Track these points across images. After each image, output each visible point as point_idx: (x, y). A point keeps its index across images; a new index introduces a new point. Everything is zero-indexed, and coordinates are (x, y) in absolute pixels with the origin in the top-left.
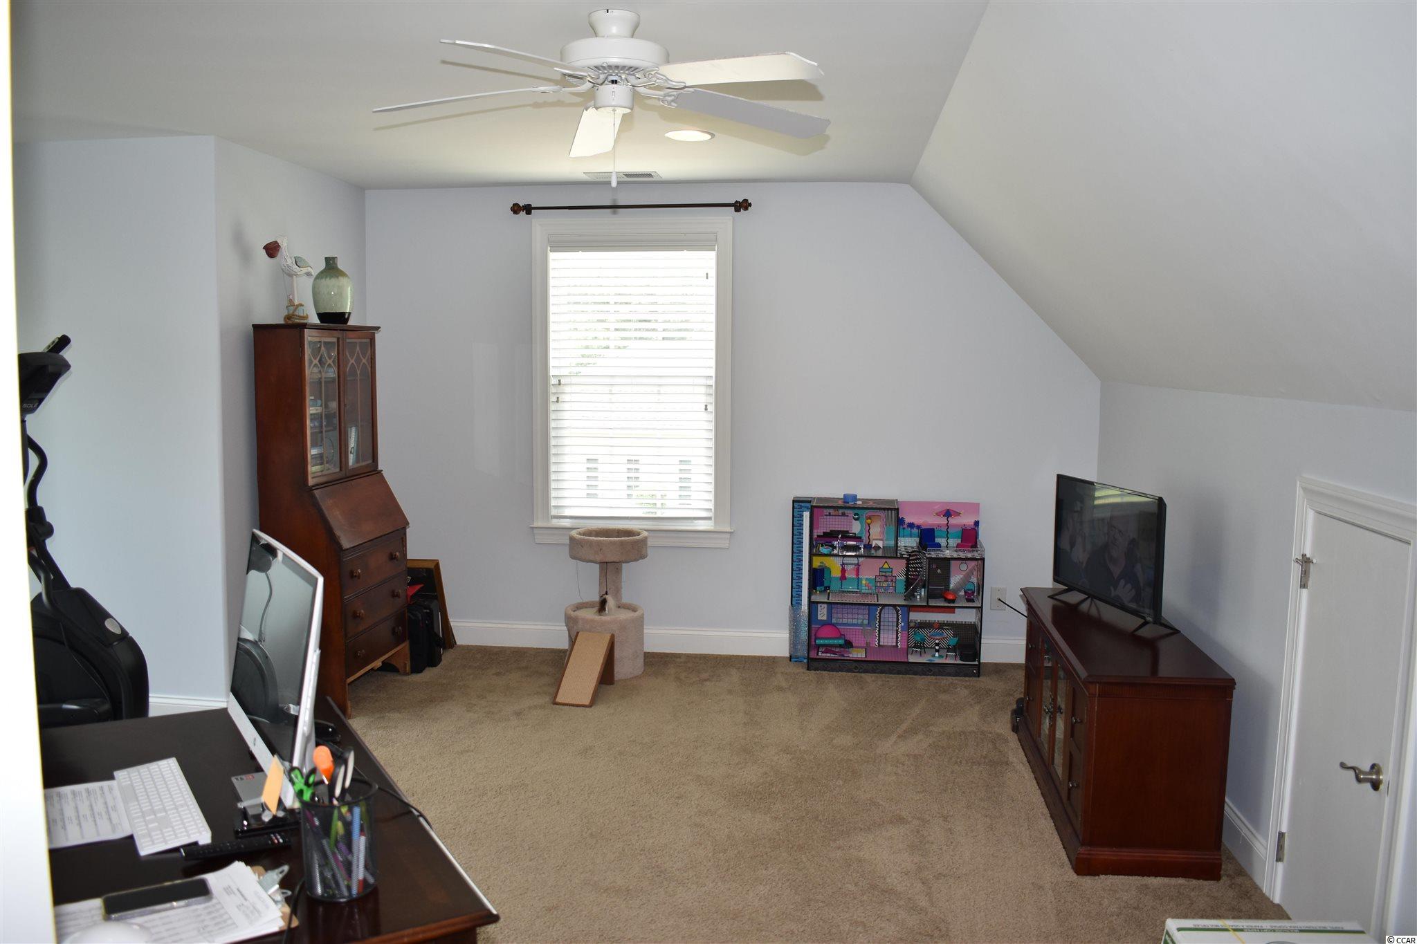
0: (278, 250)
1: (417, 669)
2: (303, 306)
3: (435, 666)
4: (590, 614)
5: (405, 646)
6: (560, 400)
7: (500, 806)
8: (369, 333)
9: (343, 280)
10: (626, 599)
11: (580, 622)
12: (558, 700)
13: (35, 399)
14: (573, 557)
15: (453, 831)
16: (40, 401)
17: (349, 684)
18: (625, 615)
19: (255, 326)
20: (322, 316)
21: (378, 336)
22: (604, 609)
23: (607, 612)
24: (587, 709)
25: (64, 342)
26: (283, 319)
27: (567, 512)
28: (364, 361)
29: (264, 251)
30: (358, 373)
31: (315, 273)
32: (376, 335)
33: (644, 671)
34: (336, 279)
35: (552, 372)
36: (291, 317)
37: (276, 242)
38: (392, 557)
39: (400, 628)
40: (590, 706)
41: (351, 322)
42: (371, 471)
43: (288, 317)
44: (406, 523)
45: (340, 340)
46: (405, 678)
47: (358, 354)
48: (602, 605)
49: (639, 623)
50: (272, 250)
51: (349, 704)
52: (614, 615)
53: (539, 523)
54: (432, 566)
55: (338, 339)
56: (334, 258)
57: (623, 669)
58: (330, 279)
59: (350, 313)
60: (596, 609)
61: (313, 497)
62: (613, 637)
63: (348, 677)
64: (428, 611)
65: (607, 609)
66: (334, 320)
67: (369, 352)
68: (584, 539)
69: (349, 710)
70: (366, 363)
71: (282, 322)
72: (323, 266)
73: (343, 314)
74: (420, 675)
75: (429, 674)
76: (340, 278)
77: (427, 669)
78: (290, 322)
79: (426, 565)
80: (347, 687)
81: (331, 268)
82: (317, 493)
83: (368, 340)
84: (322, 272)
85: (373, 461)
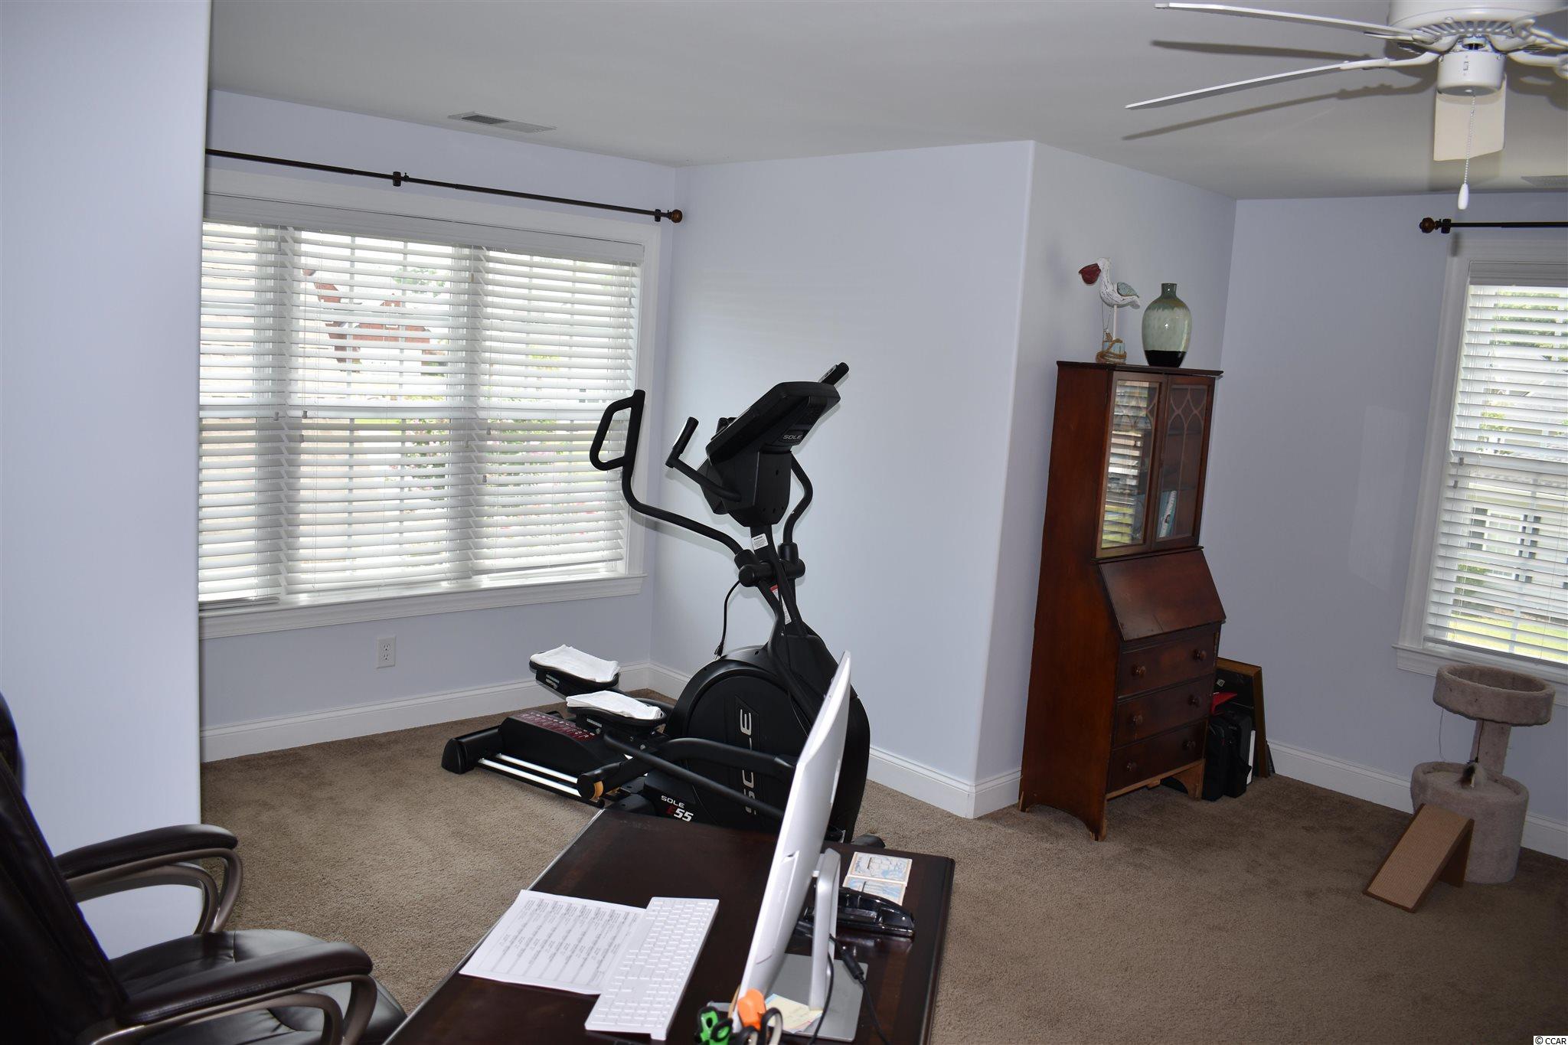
0: (1098, 275)
1: (1210, 795)
2: (1121, 342)
3: (1235, 798)
4: (1446, 783)
5: (1199, 766)
6: (1459, 485)
7: (1226, 1024)
8: (1207, 380)
9: (1178, 313)
10: (1508, 772)
11: (1429, 792)
12: (1371, 890)
13: (798, 430)
14: (1437, 702)
15: (1150, 1038)
16: (805, 433)
17: (1108, 800)
18: (1496, 796)
19: (1060, 363)
20: (1151, 355)
21: (1220, 385)
22: (1470, 781)
23: (1472, 785)
24: (1407, 915)
25: (841, 371)
26: (1094, 358)
27: (1450, 637)
28: (1195, 412)
29: (1080, 276)
30: (1186, 426)
31: (1145, 301)
32: (1216, 381)
33: (1515, 877)
34: (1171, 310)
35: (1454, 447)
36: (1105, 355)
37: (1096, 265)
38: (1195, 656)
39: (1194, 743)
40: (1413, 911)
41: (1185, 365)
42: (1187, 545)
43: (1101, 355)
44: (1221, 617)
45: (1163, 385)
46: (1191, 804)
47: (1188, 401)
48: (1468, 773)
49: (1519, 812)
50: (1090, 274)
51: (1105, 823)
52: (1483, 794)
53: (1406, 644)
54: (1251, 673)
55: (1161, 384)
56: (1173, 286)
57: (1481, 869)
58: (1163, 310)
59: (1184, 353)
60: (1459, 776)
61: (1099, 572)
62: (1471, 823)
63: (1110, 791)
64: (1236, 728)
65: (1473, 781)
66: (1164, 361)
67: (1205, 402)
68: (1454, 681)
69: (1104, 831)
70: (1198, 414)
71: (1092, 360)
72: (1158, 294)
73: (1175, 353)
74: (1212, 804)
75: (1225, 805)
76: (1175, 309)
77: (1224, 797)
78: (1103, 361)
79: (1245, 671)
80: (1106, 802)
81: (1168, 297)
82: (1106, 569)
83: (1205, 387)
84: (1155, 302)
85: (1193, 535)
